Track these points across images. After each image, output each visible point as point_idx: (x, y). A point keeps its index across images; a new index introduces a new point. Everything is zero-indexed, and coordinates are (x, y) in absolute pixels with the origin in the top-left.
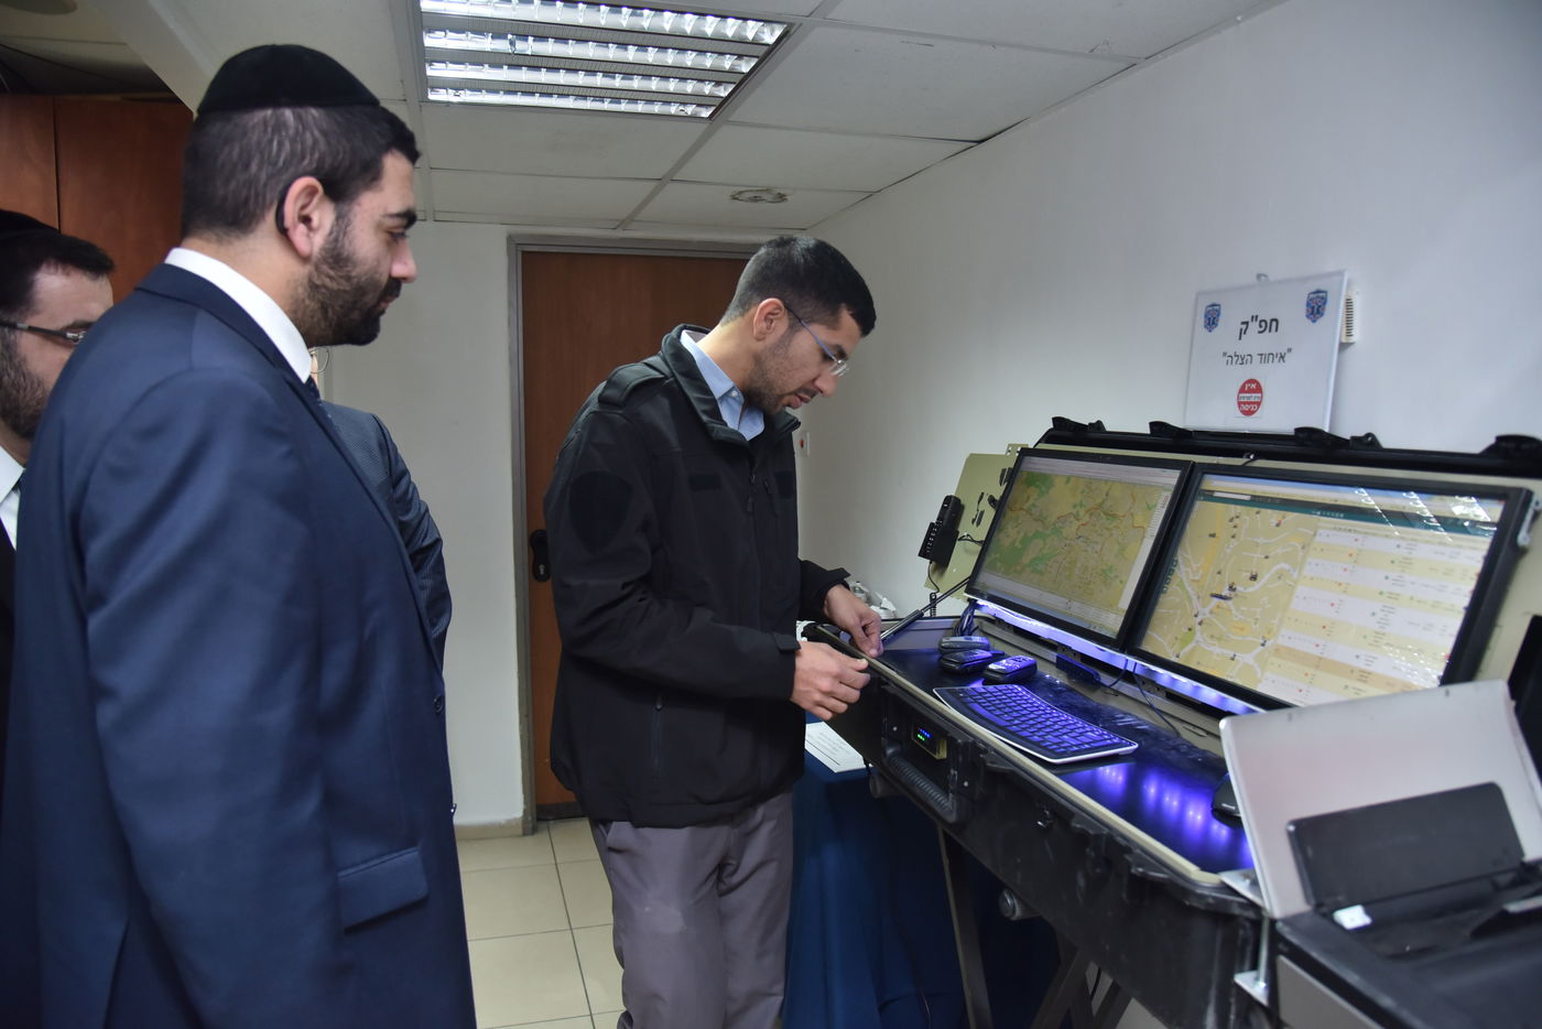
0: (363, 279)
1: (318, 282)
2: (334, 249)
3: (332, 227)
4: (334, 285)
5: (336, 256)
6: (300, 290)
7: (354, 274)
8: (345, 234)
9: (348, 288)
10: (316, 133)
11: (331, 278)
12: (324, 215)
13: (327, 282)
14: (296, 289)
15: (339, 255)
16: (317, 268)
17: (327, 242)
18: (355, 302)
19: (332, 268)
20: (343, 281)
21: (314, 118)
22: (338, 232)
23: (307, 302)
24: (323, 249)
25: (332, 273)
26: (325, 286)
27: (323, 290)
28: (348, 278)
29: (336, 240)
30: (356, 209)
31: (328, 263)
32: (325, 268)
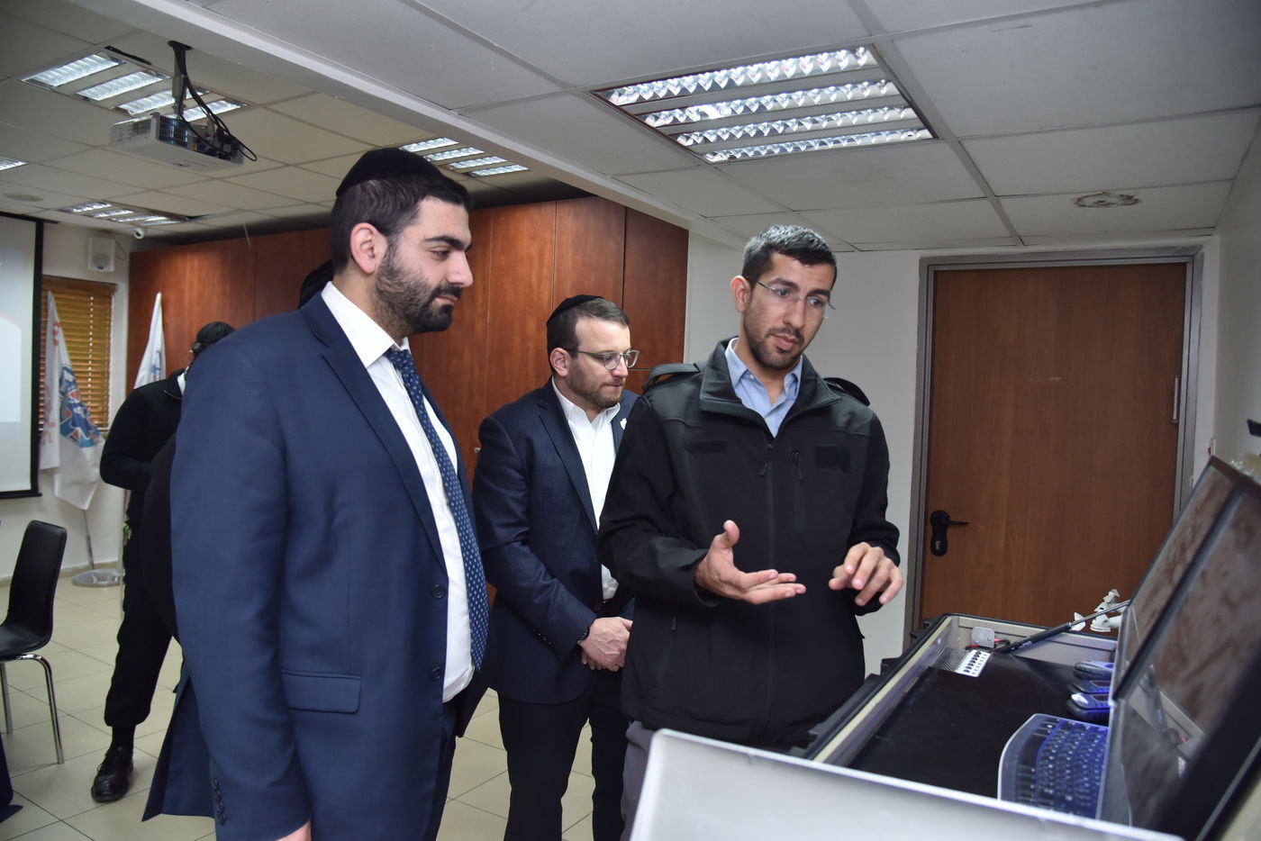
0: (412, 283)
1: (382, 289)
2: (388, 266)
3: (386, 252)
4: (392, 290)
5: (389, 270)
6: (374, 295)
7: (404, 281)
8: (394, 256)
9: (402, 291)
10: (372, 195)
11: (390, 286)
12: (381, 245)
13: (388, 288)
14: (371, 296)
15: (392, 269)
16: (379, 280)
17: (383, 262)
18: (412, 299)
19: (388, 279)
20: (396, 286)
21: (372, 186)
22: (390, 254)
23: (380, 303)
24: (381, 267)
25: (388, 282)
26: (388, 292)
27: (386, 294)
28: (401, 284)
29: (389, 260)
30: (402, 238)
31: (385, 276)
32: (384, 279)
